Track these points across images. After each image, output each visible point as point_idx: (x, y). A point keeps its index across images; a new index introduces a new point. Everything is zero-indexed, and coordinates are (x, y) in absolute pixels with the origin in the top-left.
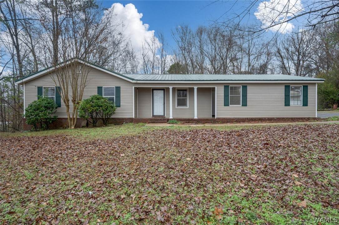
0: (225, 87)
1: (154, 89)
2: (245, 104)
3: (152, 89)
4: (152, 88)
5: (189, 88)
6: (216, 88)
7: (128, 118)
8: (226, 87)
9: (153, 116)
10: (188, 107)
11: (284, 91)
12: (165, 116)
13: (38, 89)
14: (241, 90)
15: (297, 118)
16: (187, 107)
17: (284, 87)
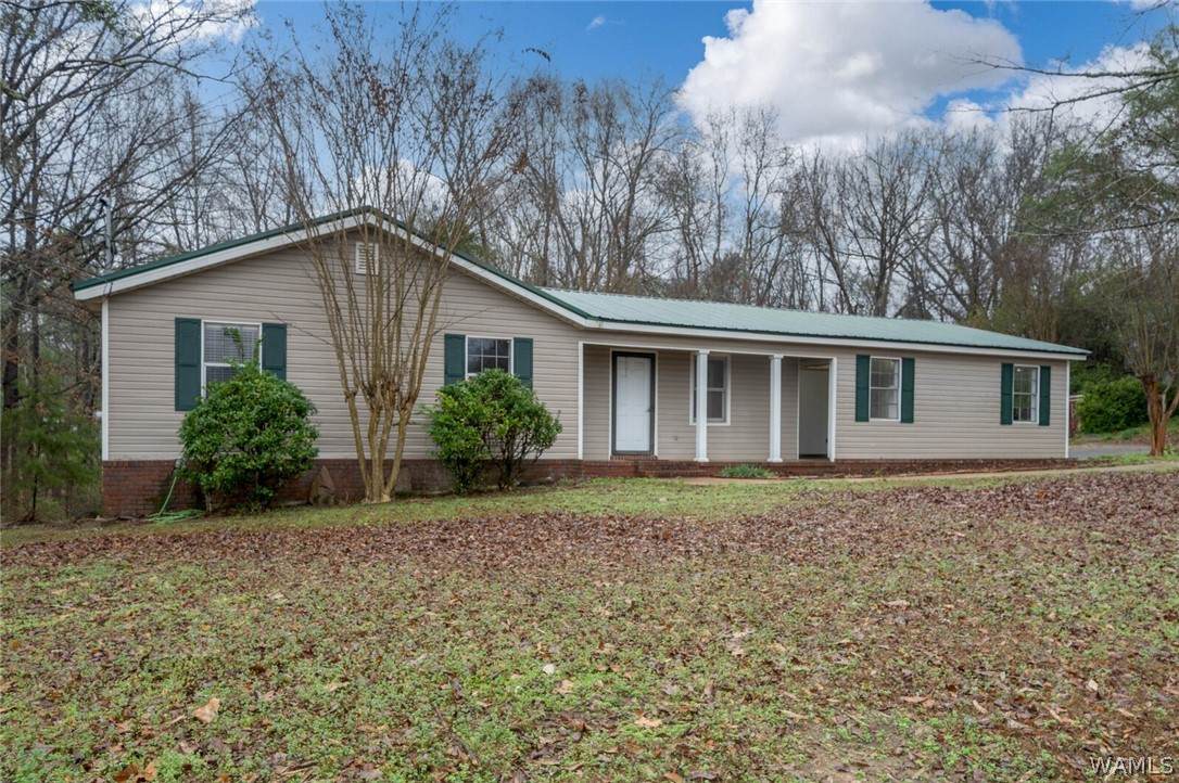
0: (859, 358)
1: (618, 354)
2: (908, 417)
3: (614, 352)
4: (611, 350)
5: (733, 355)
6: (835, 360)
7: (562, 460)
8: (863, 358)
9: (614, 452)
10: (728, 423)
11: (1000, 380)
12: (656, 453)
13: (177, 329)
14: (899, 369)
15: (1027, 460)
16: (725, 421)
17: (1000, 369)
